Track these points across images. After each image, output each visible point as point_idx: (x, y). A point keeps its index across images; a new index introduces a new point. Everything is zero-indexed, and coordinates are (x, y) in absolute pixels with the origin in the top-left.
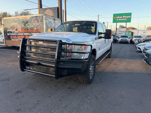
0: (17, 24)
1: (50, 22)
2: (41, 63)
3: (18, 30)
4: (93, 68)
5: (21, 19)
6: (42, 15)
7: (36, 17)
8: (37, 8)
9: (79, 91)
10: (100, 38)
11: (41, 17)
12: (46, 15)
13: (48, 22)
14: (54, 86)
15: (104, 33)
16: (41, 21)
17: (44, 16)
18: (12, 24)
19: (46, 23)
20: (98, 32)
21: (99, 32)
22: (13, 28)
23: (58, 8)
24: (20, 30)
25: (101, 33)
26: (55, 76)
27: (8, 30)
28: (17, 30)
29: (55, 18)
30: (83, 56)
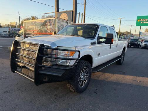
0: (34, 26)
1: (62, 25)
2: (26, 66)
3: (35, 32)
4: (86, 75)
5: (37, 22)
6: (55, 18)
7: (50, 20)
8: (54, 12)
9: (63, 101)
10: (99, 43)
11: (54, 20)
12: (59, 19)
13: (60, 25)
14: (42, 90)
15: (104, 38)
16: (54, 24)
17: (56, 19)
18: (30, 27)
19: (58, 26)
20: (98, 36)
21: (100, 36)
22: (30, 30)
23: (73, 11)
24: (36, 32)
25: (102, 38)
26: (33, 81)
27: (27, 32)
28: (33, 32)
29: (67, 21)
30: (69, 63)
